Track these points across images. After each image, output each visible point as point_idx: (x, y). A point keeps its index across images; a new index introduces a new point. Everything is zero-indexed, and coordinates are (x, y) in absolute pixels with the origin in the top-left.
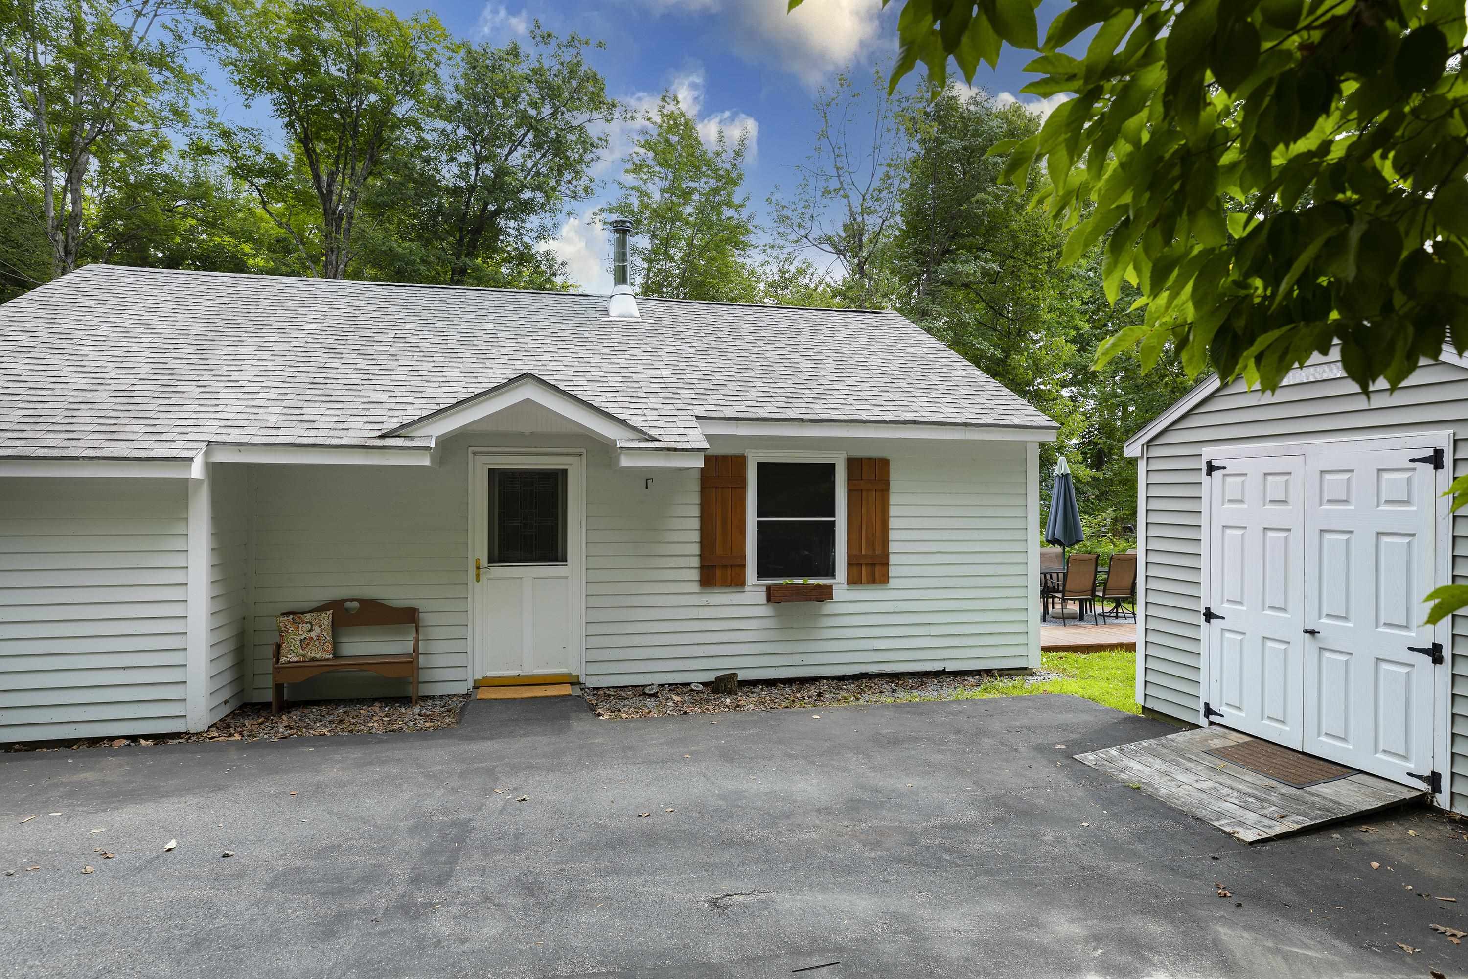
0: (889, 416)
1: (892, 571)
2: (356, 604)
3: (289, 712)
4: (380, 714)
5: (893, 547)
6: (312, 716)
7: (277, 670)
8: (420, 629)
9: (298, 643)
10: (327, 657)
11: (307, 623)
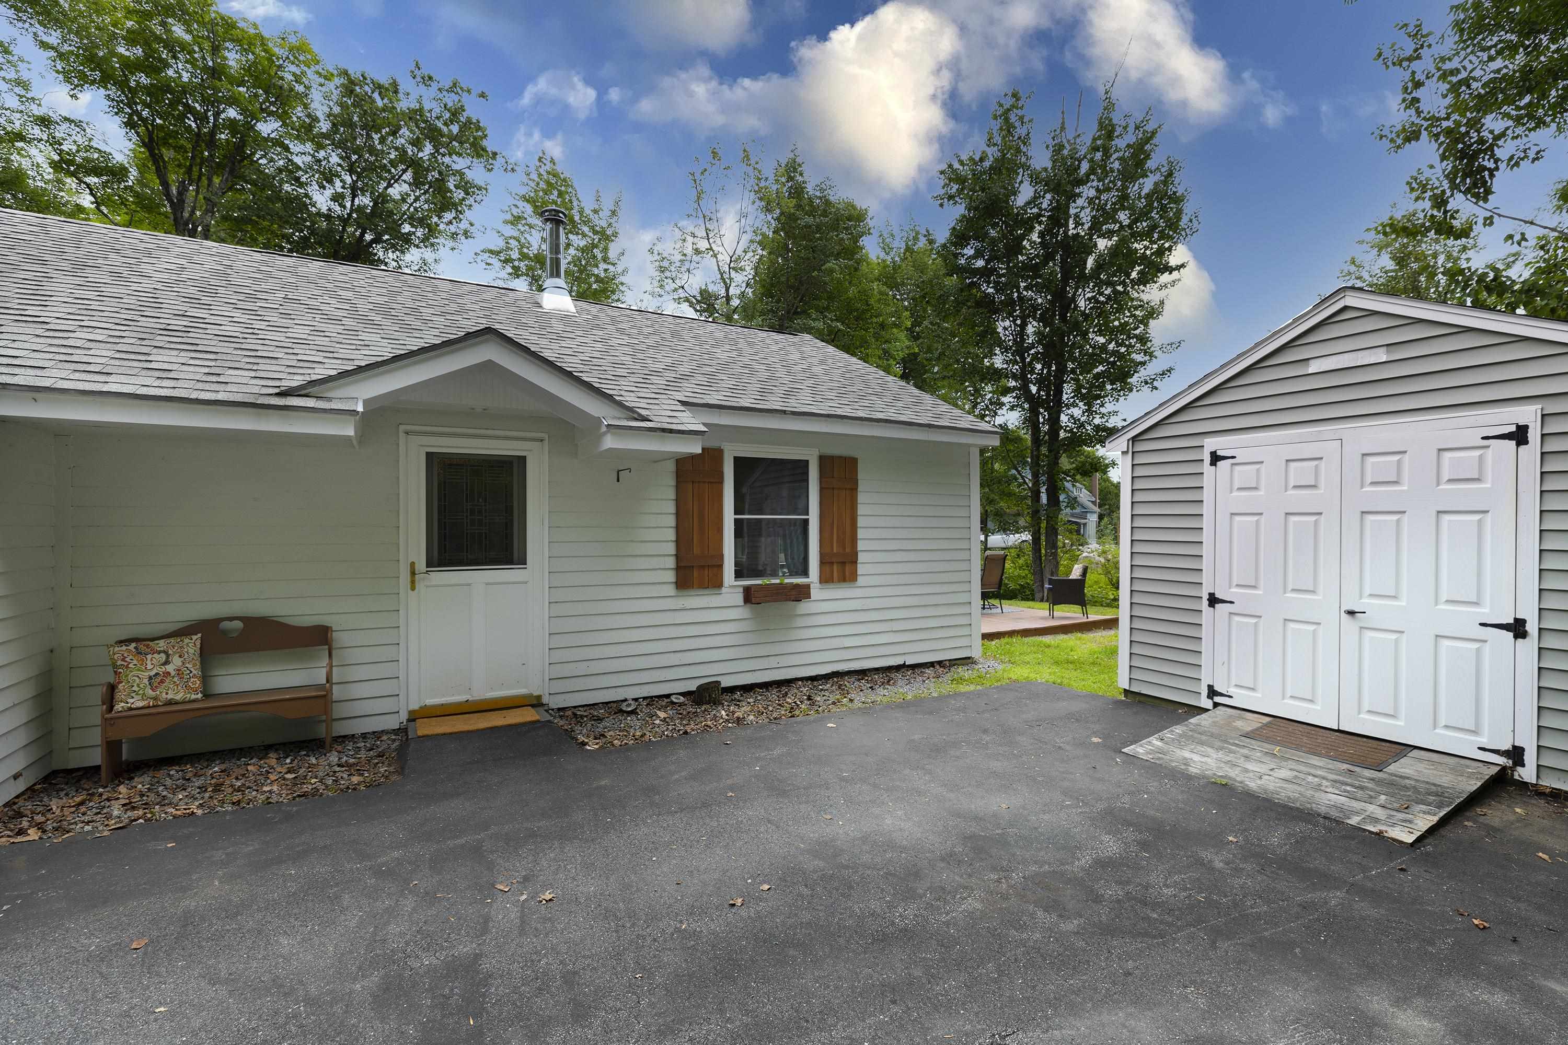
0: (861, 414)
1: (861, 569)
2: (238, 624)
3: (131, 779)
4: (279, 769)
5: (861, 546)
6: (169, 782)
7: (107, 723)
8: (334, 652)
9: (146, 681)
10: (193, 697)
11: (159, 652)
